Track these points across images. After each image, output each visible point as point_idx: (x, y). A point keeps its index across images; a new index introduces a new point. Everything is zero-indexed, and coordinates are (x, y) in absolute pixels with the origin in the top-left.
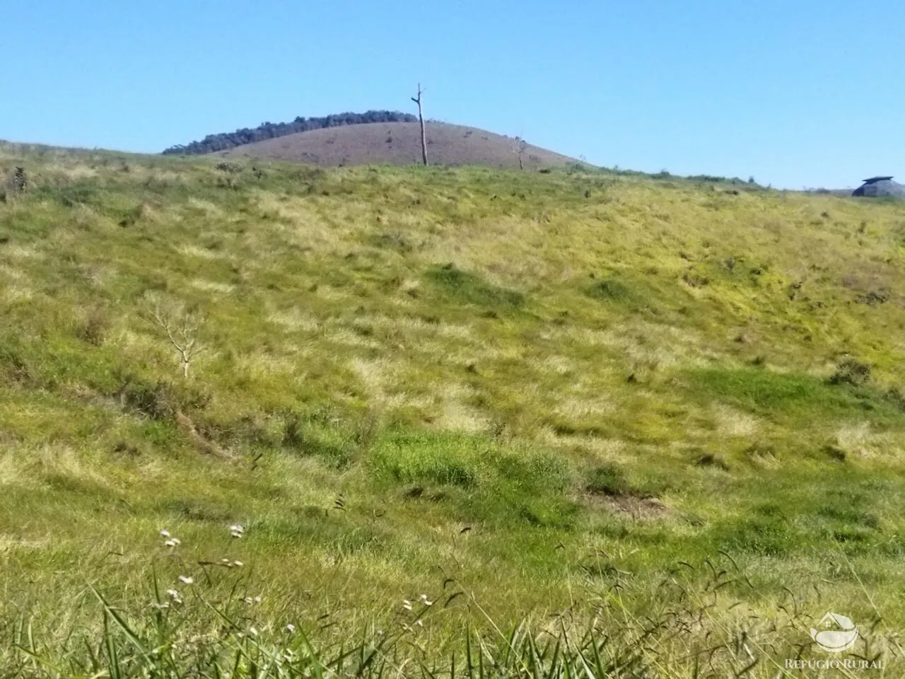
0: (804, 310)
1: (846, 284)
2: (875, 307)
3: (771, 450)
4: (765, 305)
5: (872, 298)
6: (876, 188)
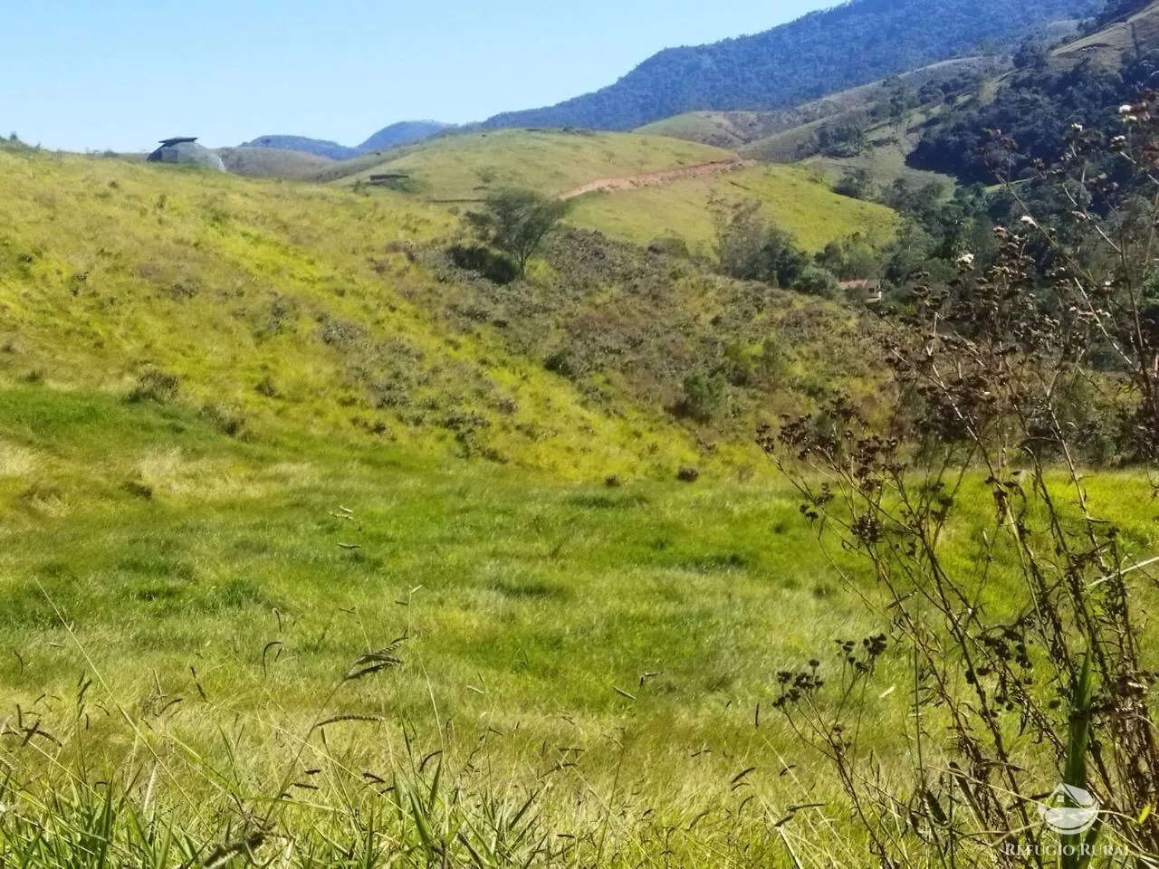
0: (92, 308)
1: (144, 273)
2: (182, 303)
3: (56, 492)
4: (39, 302)
5: (178, 292)
6: (176, 151)
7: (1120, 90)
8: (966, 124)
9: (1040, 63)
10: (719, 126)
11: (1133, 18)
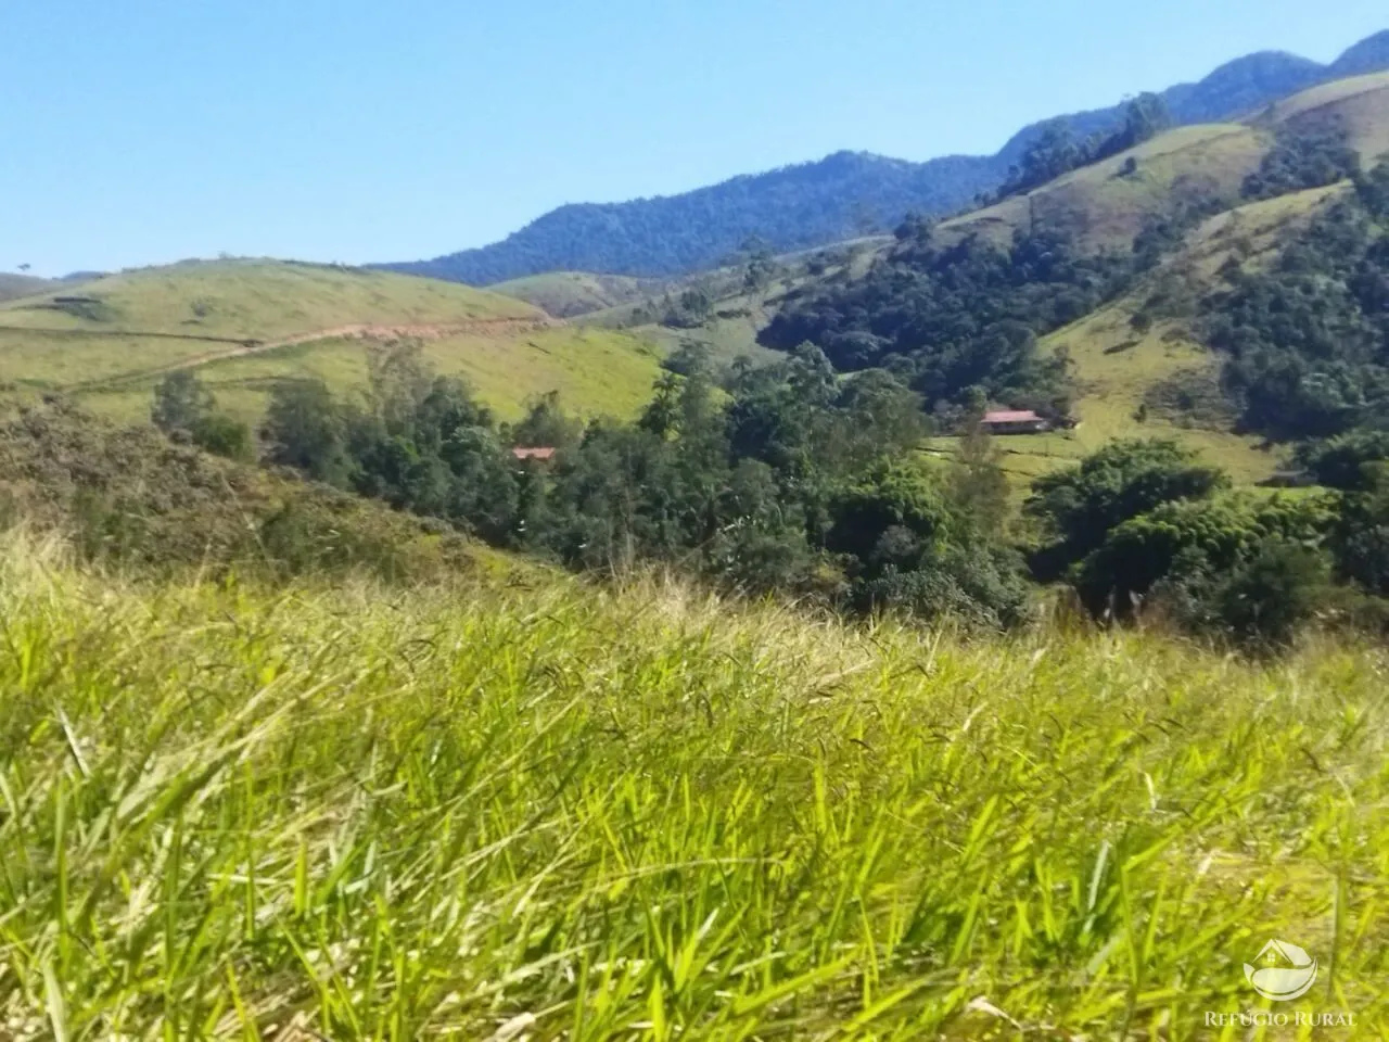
7: (1007, 271)
8: (830, 300)
9: (923, 235)
10: (588, 290)
11: (1034, 193)
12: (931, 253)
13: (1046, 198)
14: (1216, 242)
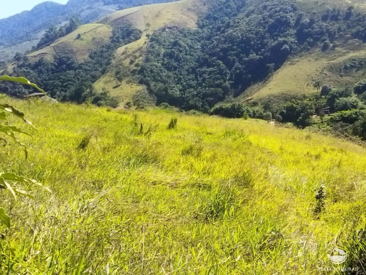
7: (57, 67)
9: (26, 59)
11: (52, 45)
12: (30, 64)
13: (57, 46)
14: (124, 56)
